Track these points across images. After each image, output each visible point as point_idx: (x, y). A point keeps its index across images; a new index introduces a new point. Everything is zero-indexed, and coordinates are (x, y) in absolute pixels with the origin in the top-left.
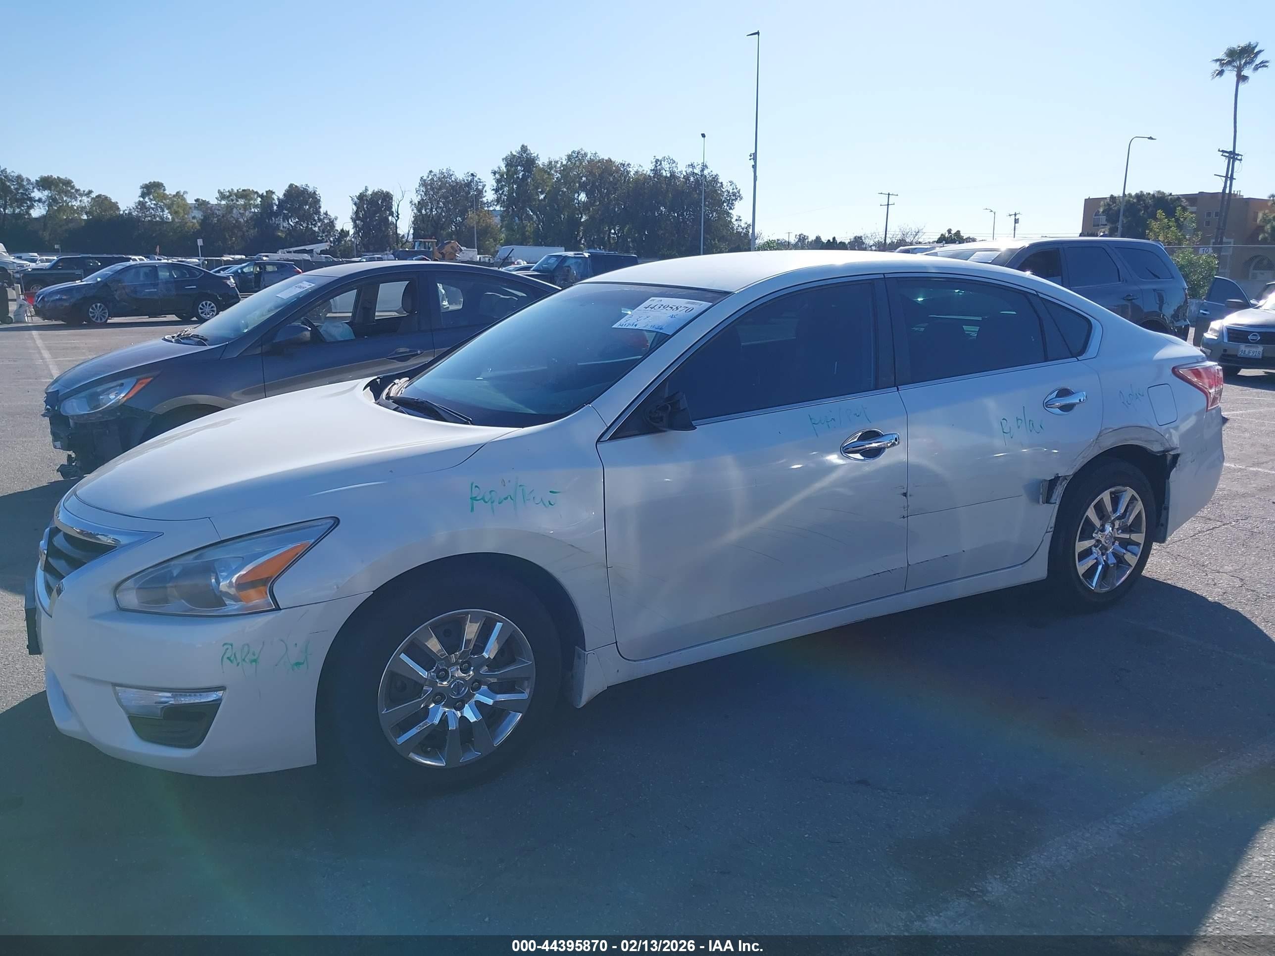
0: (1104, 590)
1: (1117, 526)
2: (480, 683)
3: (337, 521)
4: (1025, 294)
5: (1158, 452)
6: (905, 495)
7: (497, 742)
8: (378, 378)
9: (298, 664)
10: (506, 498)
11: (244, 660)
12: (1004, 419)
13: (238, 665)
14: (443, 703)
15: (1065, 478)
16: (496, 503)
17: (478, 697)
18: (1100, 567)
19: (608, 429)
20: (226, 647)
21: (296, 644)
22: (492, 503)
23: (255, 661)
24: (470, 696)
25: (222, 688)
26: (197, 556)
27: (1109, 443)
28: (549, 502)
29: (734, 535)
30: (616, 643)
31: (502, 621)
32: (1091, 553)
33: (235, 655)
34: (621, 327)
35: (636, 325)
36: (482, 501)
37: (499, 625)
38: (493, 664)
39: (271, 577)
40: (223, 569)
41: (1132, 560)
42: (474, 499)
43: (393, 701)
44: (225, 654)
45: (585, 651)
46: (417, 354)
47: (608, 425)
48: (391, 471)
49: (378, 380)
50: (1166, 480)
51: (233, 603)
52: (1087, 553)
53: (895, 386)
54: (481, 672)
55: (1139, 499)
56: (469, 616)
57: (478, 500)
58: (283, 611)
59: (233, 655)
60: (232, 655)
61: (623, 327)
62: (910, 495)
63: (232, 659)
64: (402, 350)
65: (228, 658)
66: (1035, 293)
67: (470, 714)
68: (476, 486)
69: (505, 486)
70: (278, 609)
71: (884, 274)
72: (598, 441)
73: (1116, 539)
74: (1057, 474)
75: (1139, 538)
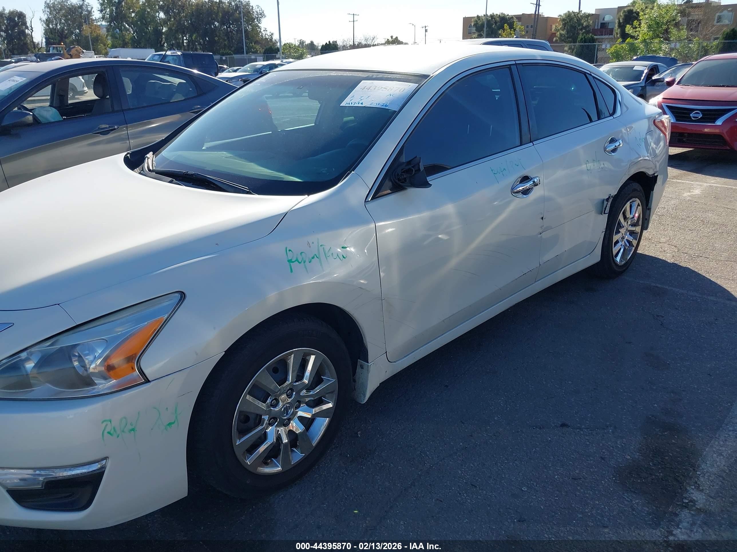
0: (623, 263)
1: (629, 223)
2: (300, 402)
3: (183, 295)
4: (585, 74)
5: (652, 175)
6: (542, 218)
7: (314, 443)
8: (128, 153)
9: (170, 424)
10: (313, 258)
11: (123, 431)
12: (587, 161)
13: (118, 436)
14: (276, 423)
15: (612, 197)
16: (307, 262)
17: (300, 413)
18: (622, 250)
19: (370, 191)
20: (105, 424)
21: (167, 408)
22: (304, 262)
23: (133, 430)
24: (294, 414)
25: (106, 458)
26: (52, 343)
27: (633, 171)
28: (343, 256)
29: (453, 262)
30: (386, 353)
31: (314, 353)
32: (619, 242)
33: (114, 428)
34: (348, 105)
35: (362, 104)
36: (297, 262)
37: (313, 358)
38: (310, 387)
39: (136, 355)
40: (87, 352)
41: (635, 243)
42: (290, 261)
43: (242, 432)
44: (104, 430)
45: (368, 362)
46: (115, 129)
47: (370, 188)
48: (217, 244)
49: (128, 155)
50: (652, 192)
51: (103, 381)
52: (617, 242)
53: (531, 142)
54: (301, 394)
55: (641, 205)
56: (293, 355)
57: (293, 262)
58: (152, 383)
59: (113, 430)
60: (111, 430)
61: (350, 105)
62: (545, 219)
63: (112, 432)
64: (104, 126)
65: (109, 433)
66: (589, 73)
67: (296, 426)
68: (290, 250)
69: (310, 247)
70: (147, 381)
71: (515, 61)
72: (365, 202)
73: (629, 231)
74: (610, 195)
75: (638, 229)
